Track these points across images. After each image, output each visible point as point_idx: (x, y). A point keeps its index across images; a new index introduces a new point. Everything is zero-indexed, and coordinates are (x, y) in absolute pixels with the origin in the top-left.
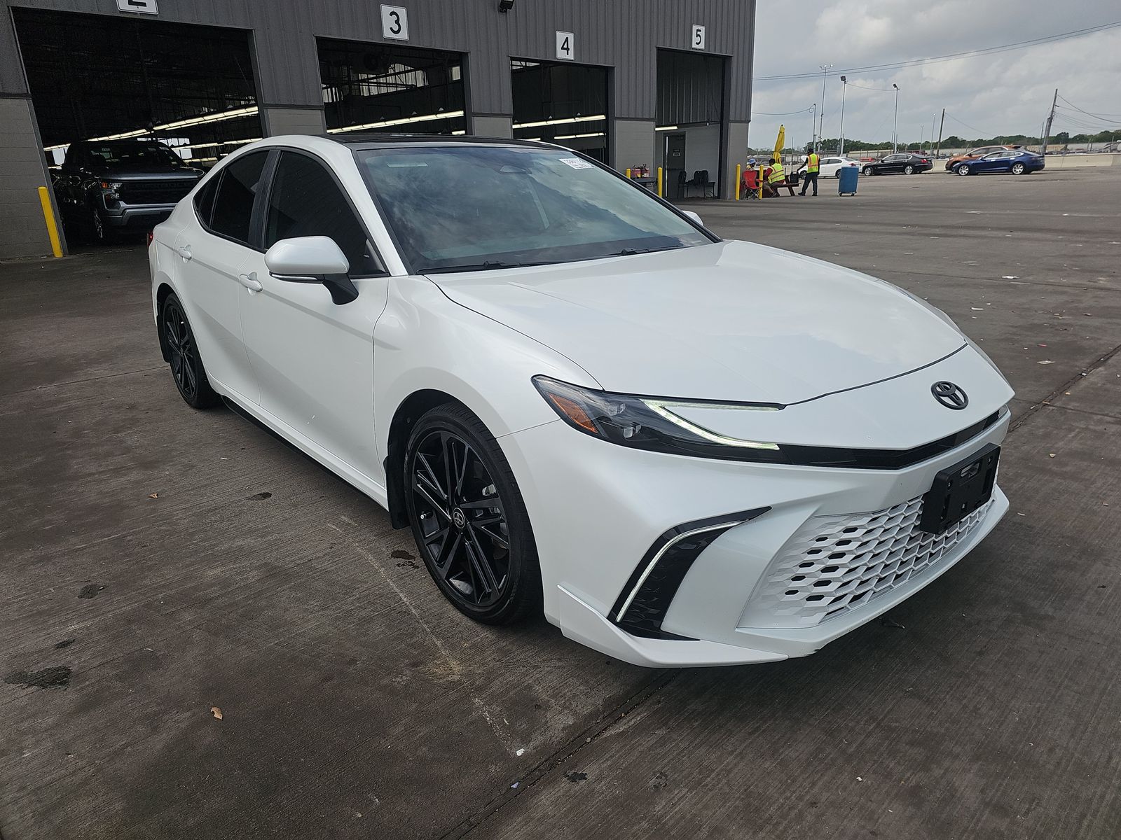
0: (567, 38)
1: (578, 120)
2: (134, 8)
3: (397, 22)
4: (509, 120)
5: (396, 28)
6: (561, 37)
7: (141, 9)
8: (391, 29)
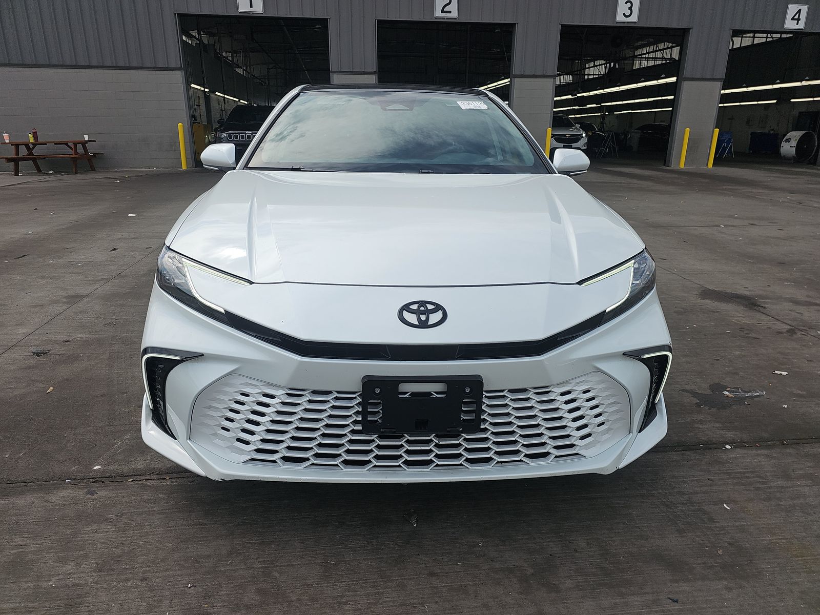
0: (800, 10)
1: (805, 83)
2: (444, 15)
3: (630, 8)
4: (719, 84)
5: (628, 13)
6: (792, 9)
7: (448, 15)
8: (624, 14)
